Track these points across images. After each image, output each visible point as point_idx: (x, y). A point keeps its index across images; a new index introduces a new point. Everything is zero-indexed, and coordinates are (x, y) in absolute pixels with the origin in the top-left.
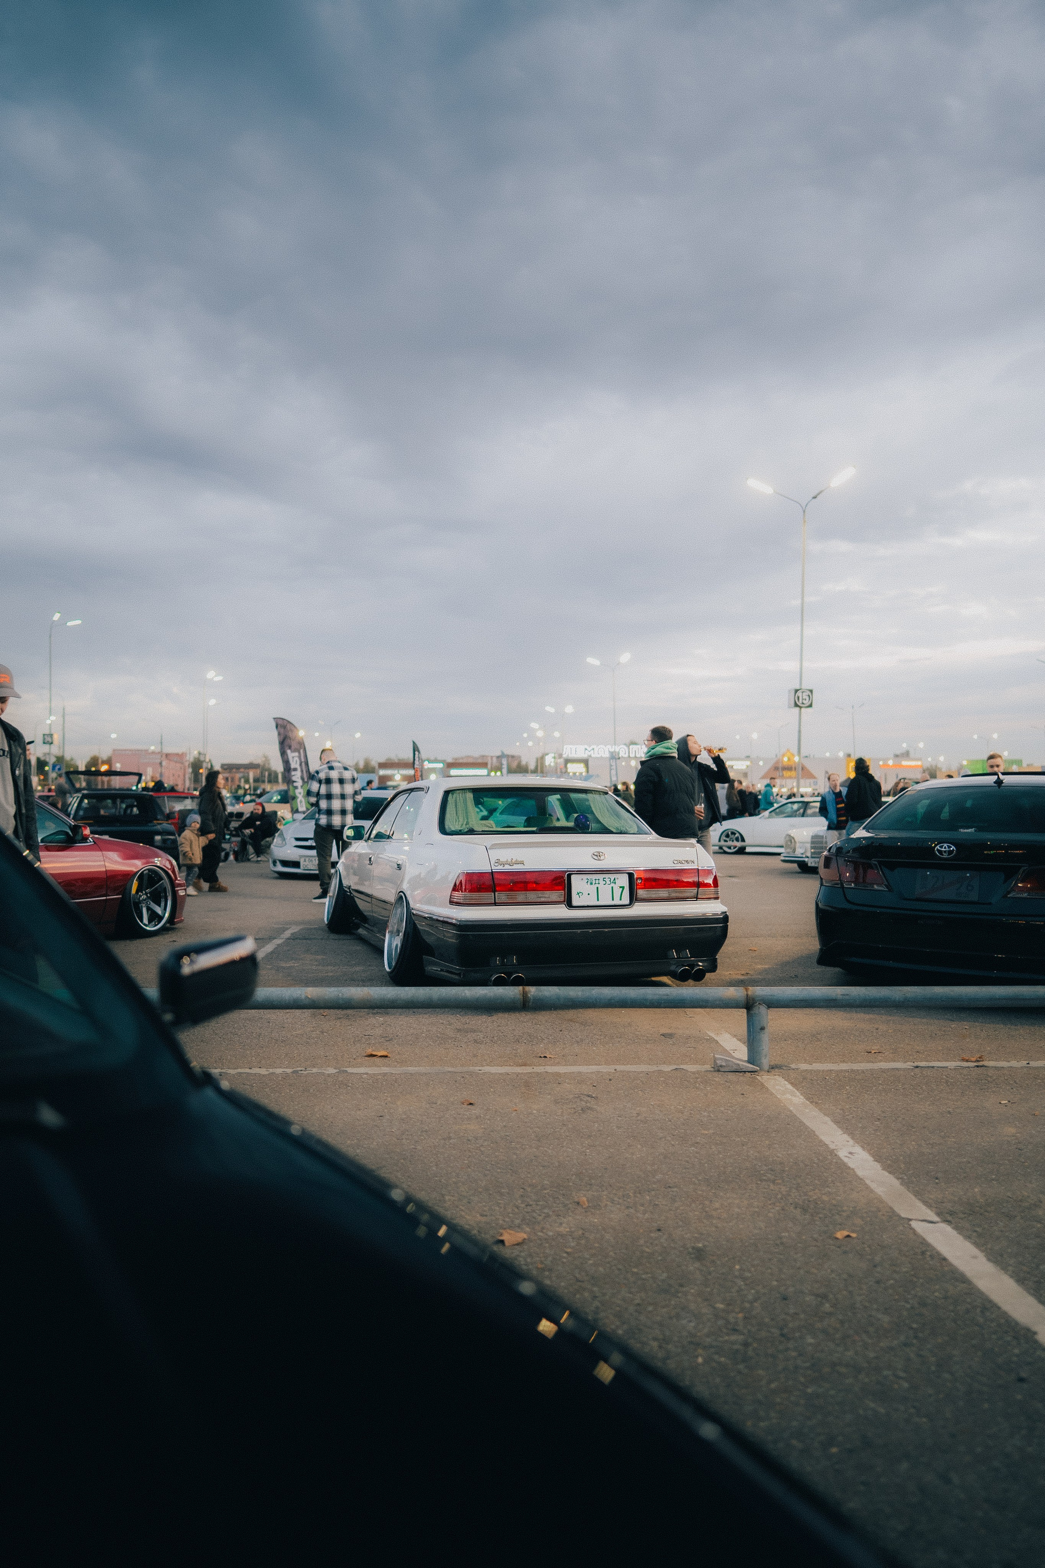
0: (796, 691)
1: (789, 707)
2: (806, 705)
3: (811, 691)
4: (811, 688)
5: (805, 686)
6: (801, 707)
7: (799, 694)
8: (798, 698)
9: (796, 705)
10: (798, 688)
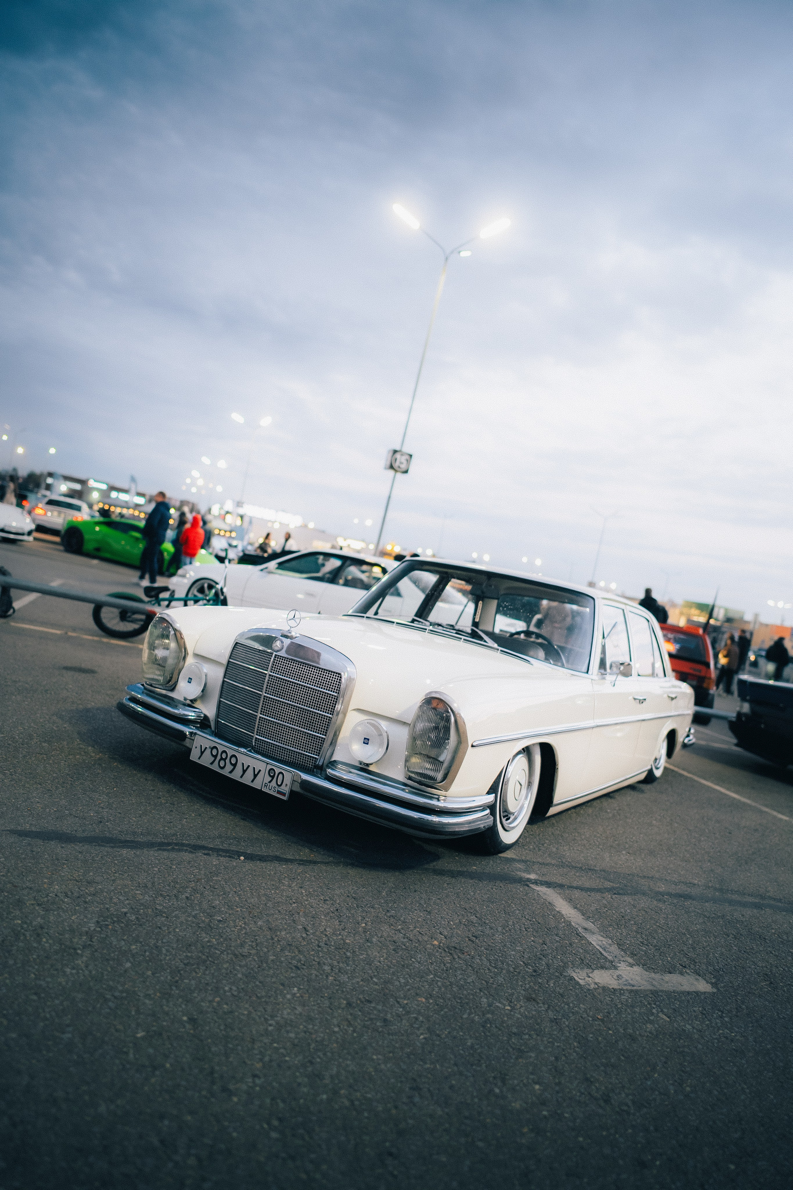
0: (395, 452)
1: (385, 468)
2: (401, 470)
3: (411, 456)
4: (411, 454)
5: (406, 449)
6: (396, 471)
7: (398, 456)
8: (396, 460)
9: (392, 467)
10: (398, 449)
